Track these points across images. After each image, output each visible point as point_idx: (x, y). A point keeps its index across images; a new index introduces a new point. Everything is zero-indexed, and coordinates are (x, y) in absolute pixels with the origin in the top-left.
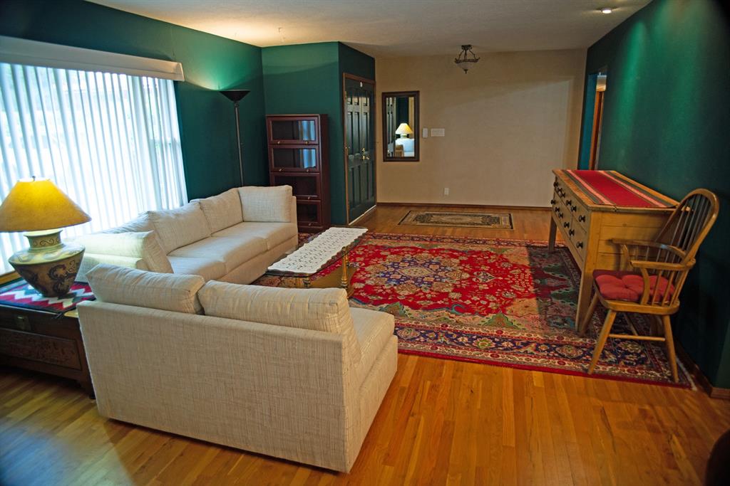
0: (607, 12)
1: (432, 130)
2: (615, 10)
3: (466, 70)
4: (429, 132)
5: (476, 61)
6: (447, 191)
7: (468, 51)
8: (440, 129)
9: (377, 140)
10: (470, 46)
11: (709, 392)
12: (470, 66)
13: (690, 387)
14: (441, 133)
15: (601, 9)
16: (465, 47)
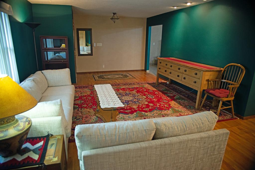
0: (175, 8)
1: (97, 43)
2: (177, 8)
3: (114, 22)
4: (96, 44)
5: (118, 19)
6: (104, 67)
7: (115, 15)
8: (100, 44)
9: (76, 47)
10: (116, 13)
11: (243, 119)
12: (116, 20)
13: (237, 119)
14: (100, 45)
15: (174, 7)
16: (114, 14)
